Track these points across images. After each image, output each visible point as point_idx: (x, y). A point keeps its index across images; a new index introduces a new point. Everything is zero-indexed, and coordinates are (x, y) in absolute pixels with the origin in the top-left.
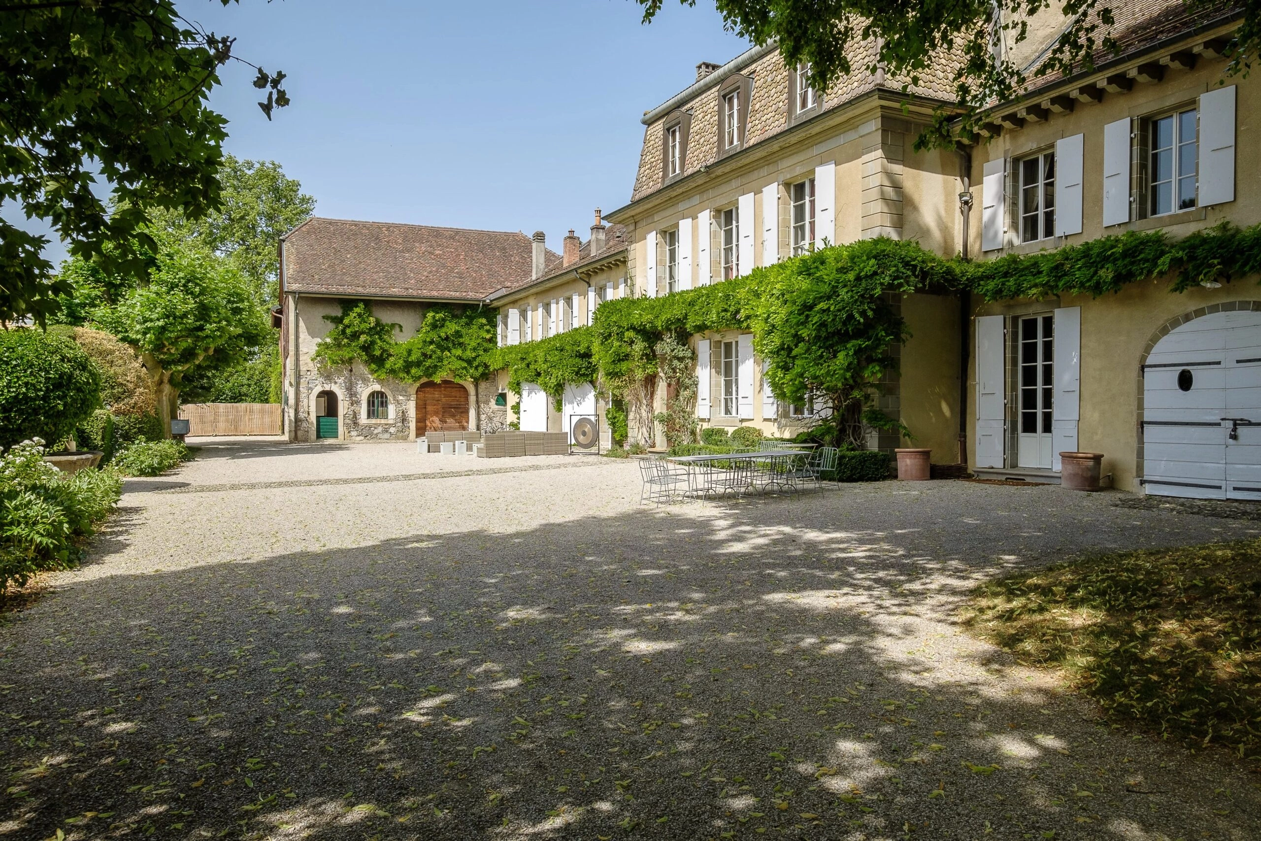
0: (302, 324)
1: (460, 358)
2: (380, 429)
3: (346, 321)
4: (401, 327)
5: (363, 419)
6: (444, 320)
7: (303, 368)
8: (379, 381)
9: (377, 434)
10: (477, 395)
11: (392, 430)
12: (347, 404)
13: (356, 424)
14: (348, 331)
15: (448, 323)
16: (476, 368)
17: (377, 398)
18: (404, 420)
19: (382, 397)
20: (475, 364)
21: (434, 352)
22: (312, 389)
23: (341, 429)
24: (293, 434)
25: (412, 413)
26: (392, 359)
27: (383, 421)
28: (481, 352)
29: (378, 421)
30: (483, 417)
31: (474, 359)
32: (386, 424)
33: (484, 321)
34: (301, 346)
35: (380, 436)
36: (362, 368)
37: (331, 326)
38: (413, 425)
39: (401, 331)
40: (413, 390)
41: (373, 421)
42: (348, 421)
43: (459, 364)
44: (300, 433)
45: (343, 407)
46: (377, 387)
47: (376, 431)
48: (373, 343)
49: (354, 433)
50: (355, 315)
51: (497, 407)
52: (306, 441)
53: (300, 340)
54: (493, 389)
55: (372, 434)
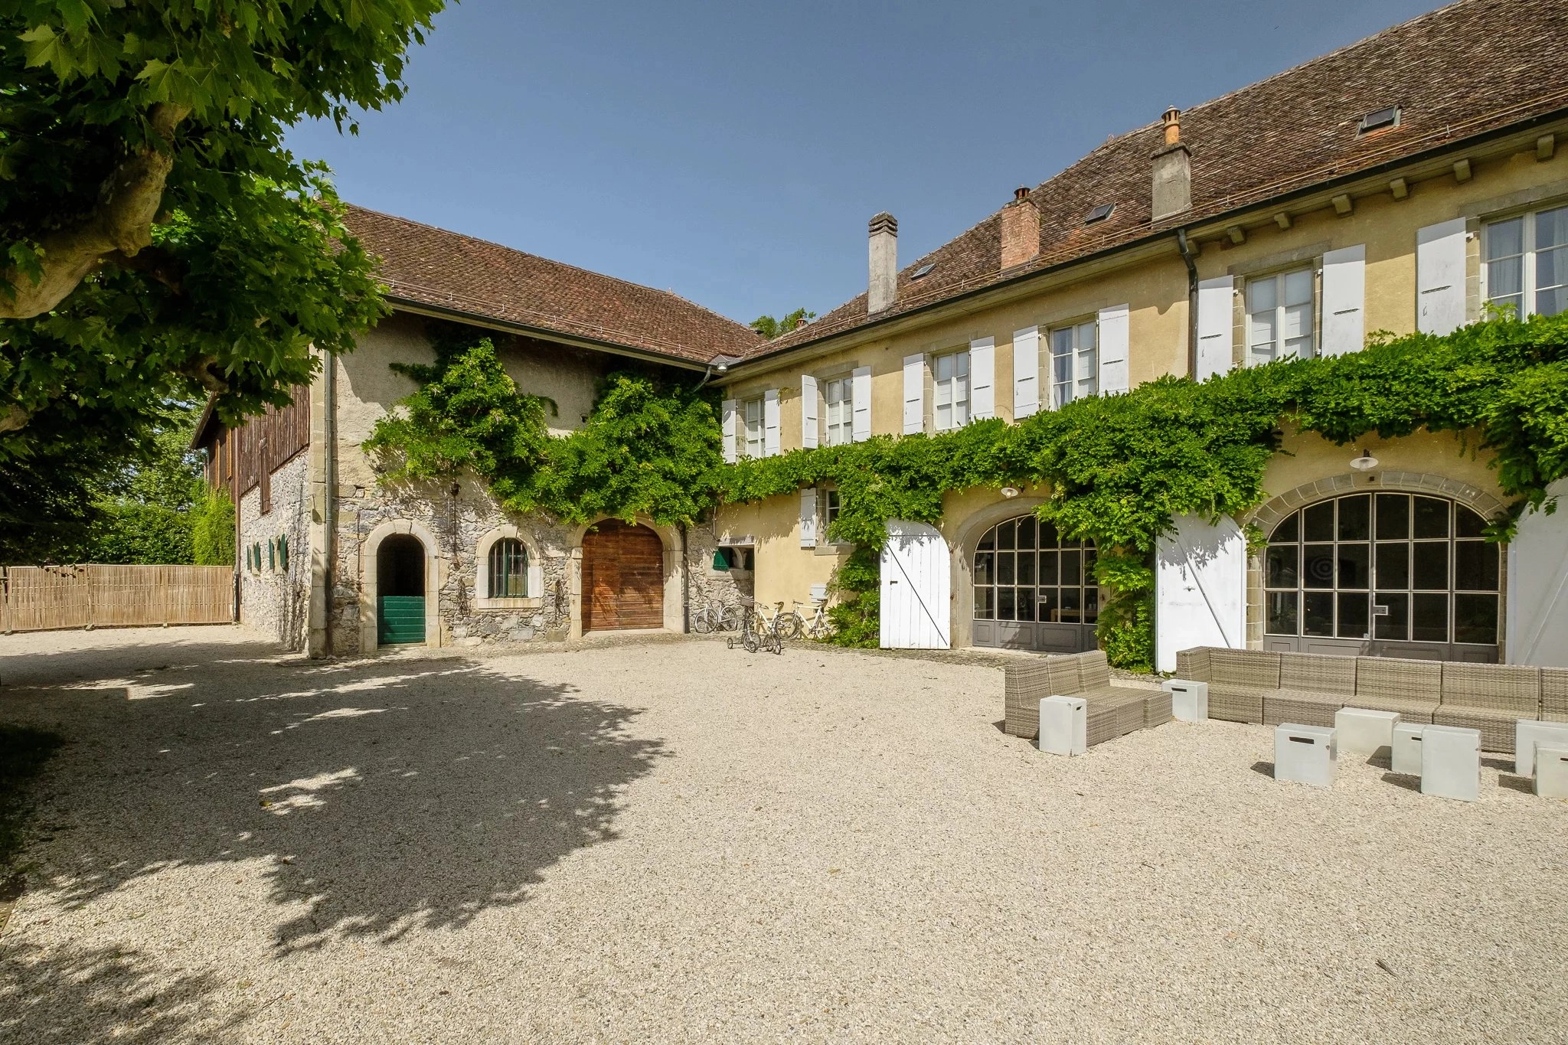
0: (342, 374)
1: (668, 476)
2: (514, 620)
3: (452, 375)
4: (554, 405)
5: (480, 599)
6: (642, 397)
7: (346, 481)
8: (515, 515)
9: (507, 632)
10: (685, 550)
11: (538, 621)
12: (445, 566)
13: (464, 609)
14: (454, 400)
15: (647, 405)
16: (695, 498)
17: (508, 551)
18: (559, 600)
19: (518, 551)
20: (694, 488)
21: (626, 461)
22: (366, 530)
23: (433, 621)
24: (321, 638)
25: (574, 587)
26: (546, 469)
27: (520, 603)
28: (704, 468)
29: (510, 603)
30: (693, 590)
31: (694, 478)
32: (526, 610)
33: (708, 407)
34: (340, 427)
35: (514, 634)
36: (477, 488)
37: (410, 387)
38: (575, 610)
39: (555, 414)
40: (577, 537)
41: (501, 603)
42: (448, 604)
43: (664, 488)
44: (338, 635)
45: (436, 575)
46: (510, 531)
47: (505, 626)
48: (511, 430)
49: (461, 631)
50: (472, 362)
51: (714, 572)
52: (354, 652)
53: (339, 414)
54: (708, 539)
55: (497, 630)
